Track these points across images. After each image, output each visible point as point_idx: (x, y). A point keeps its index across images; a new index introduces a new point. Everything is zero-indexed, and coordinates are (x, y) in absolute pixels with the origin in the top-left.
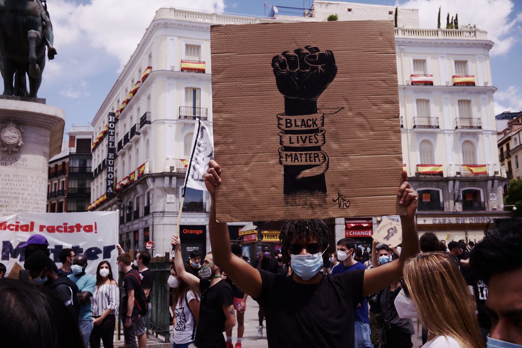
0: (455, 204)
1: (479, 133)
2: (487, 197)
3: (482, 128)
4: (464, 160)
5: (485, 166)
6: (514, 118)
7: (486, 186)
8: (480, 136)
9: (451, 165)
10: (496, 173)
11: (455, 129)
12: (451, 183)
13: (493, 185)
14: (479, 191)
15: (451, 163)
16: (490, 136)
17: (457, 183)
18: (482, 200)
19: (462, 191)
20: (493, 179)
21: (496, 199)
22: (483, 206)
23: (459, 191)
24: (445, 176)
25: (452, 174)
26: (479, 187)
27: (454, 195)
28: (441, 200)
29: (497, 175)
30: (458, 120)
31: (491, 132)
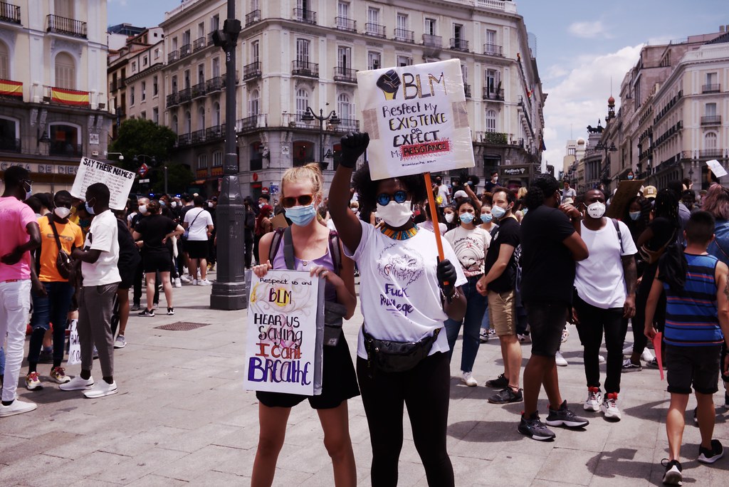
0: (38, 145)
1: (82, 43)
2: (86, 138)
3: (88, 37)
4: (57, 80)
5: (86, 93)
6: (136, 35)
7: (86, 123)
8: (84, 49)
9: (36, 85)
10: (101, 105)
11: (46, 31)
12: (34, 112)
13: (95, 123)
14: (76, 129)
15: (36, 82)
16: (98, 51)
17: (44, 114)
18: (79, 142)
19: (51, 126)
20: (97, 113)
21: (98, 143)
22: (79, 150)
23: (46, 125)
24: (26, 99)
25: (37, 99)
26: (75, 123)
27: (38, 131)
28: (17, 136)
29: (103, 109)
30: (53, 18)
31: (100, 46)
